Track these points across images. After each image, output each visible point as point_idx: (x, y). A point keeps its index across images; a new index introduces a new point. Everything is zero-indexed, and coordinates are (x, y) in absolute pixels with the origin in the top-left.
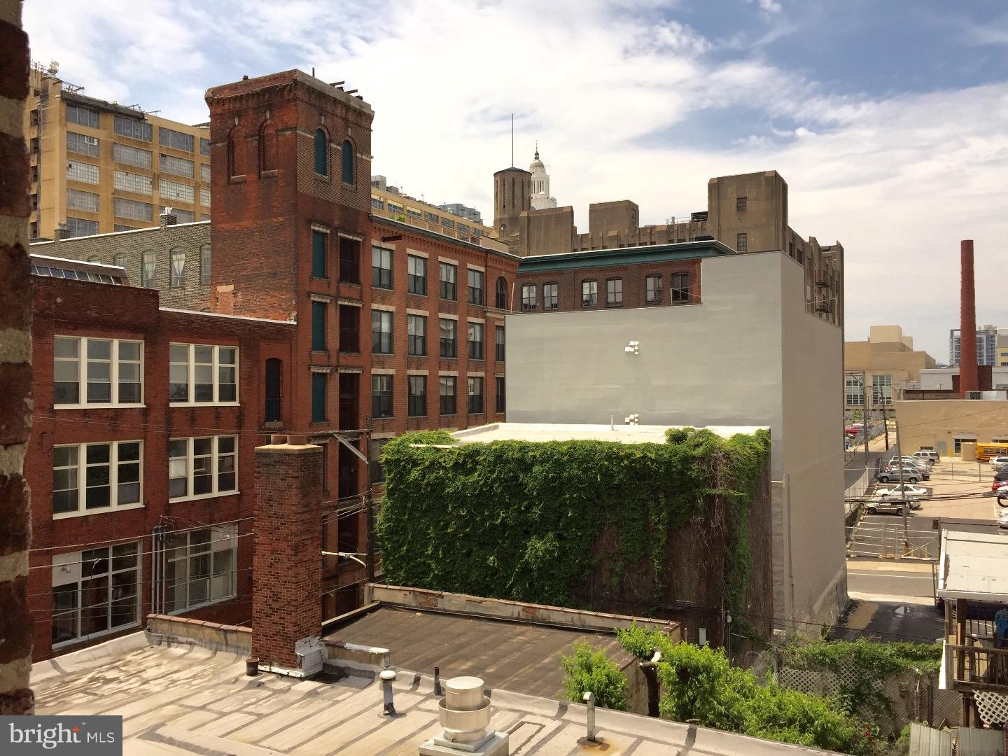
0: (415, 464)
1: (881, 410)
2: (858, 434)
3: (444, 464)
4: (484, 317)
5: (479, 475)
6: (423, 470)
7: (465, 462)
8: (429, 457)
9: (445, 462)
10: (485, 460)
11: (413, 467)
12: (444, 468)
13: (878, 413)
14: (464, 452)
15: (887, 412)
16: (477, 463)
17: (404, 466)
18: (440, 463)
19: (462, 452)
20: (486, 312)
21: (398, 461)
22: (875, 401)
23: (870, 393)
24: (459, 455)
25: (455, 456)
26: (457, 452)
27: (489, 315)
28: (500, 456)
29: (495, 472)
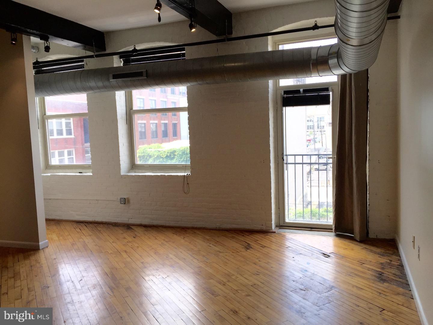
0: (150, 157)
1: (320, 131)
2: (311, 141)
3: (162, 156)
4: (167, 98)
5: (176, 160)
6: (154, 159)
7: (170, 155)
8: (156, 154)
9: (162, 155)
10: (178, 154)
11: (150, 158)
12: (162, 158)
13: (319, 132)
14: (170, 152)
15: (323, 132)
16: (175, 155)
17: (146, 158)
18: (161, 156)
19: (169, 151)
20: (167, 96)
21: (144, 156)
22: (318, 127)
23: (316, 125)
24: (168, 152)
25: (166, 153)
26: (167, 151)
27: (168, 97)
28: (184, 152)
29: (182, 158)
